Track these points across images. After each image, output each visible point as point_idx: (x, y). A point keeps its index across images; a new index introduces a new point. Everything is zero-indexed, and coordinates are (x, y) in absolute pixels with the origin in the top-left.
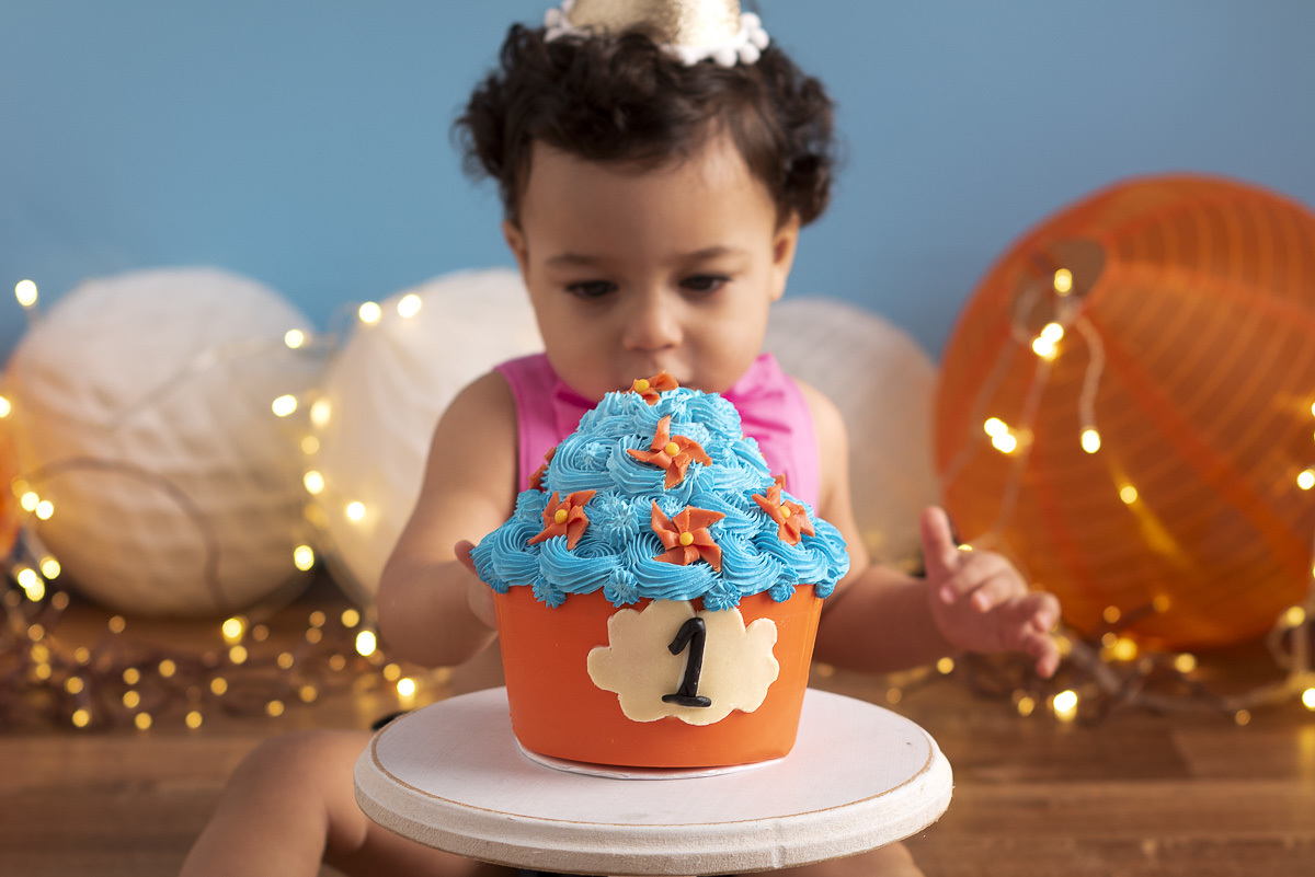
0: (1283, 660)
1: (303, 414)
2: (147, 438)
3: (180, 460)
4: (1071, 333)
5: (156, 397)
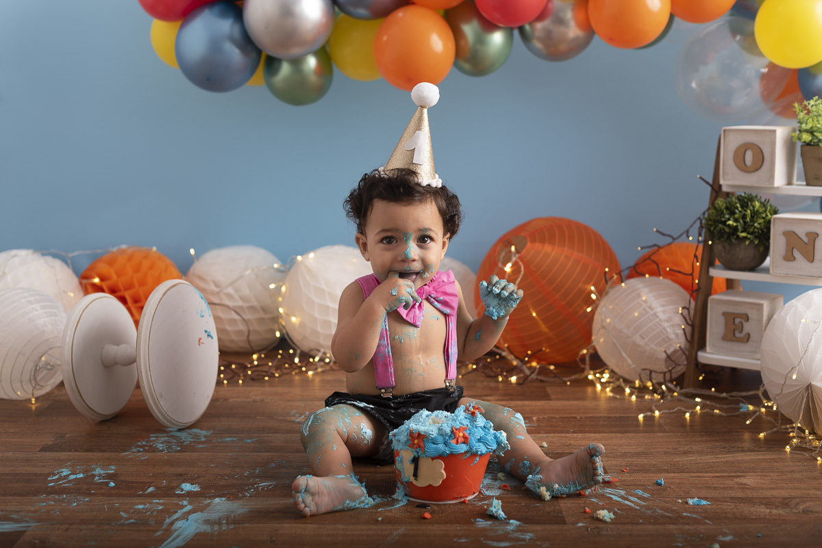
0: (582, 366)
1: (278, 289)
2: (229, 296)
3: (240, 303)
4: (515, 265)
5: (231, 284)
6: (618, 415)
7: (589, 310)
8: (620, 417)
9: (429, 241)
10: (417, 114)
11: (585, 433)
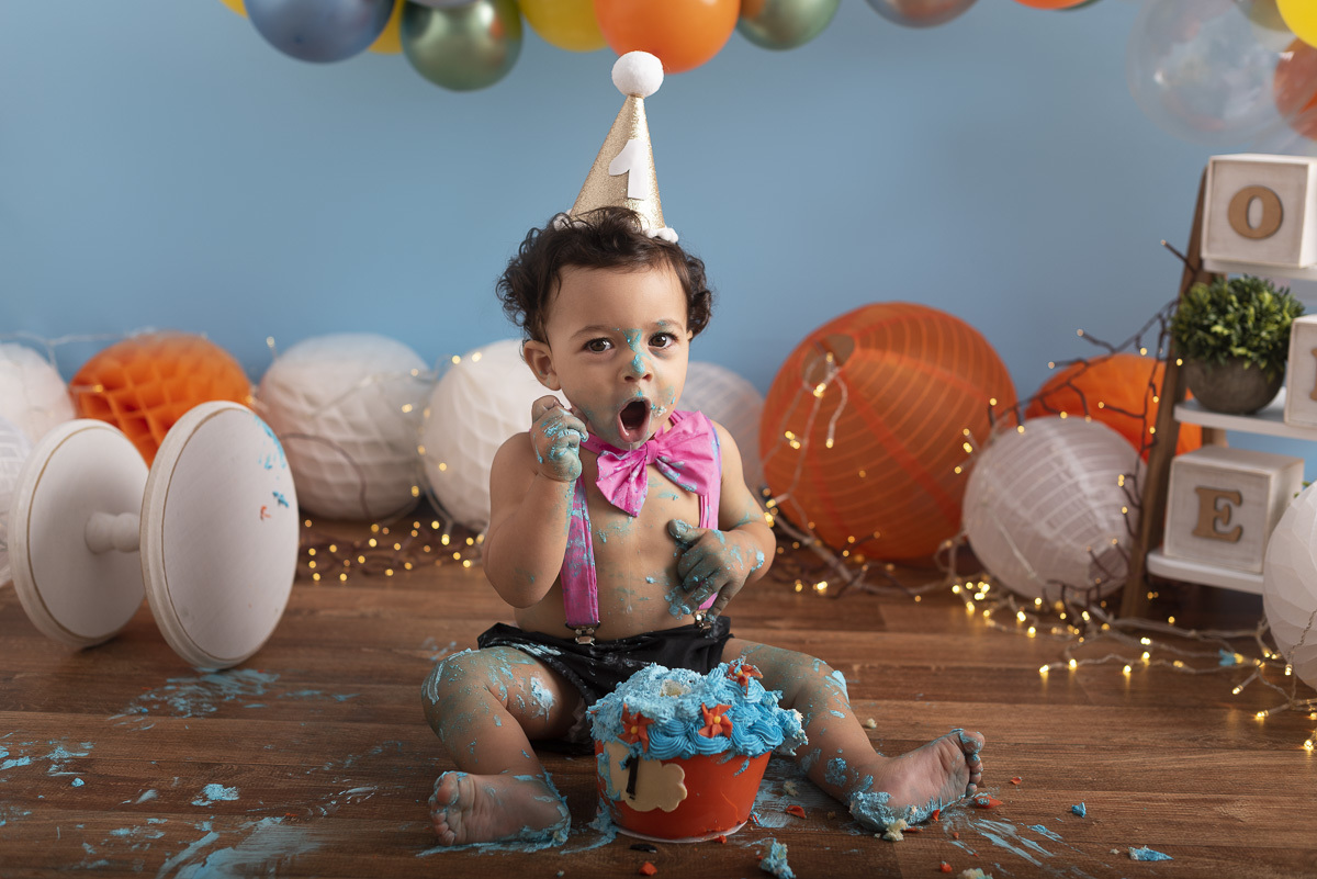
0: (943, 569)
1: (418, 413)
2: (333, 422)
3: (350, 436)
4: (832, 387)
5: (337, 401)
6: (1003, 666)
7: (958, 470)
8: (1009, 670)
9: (669, 341)
10: (625, 109)
11: (946, 700)
